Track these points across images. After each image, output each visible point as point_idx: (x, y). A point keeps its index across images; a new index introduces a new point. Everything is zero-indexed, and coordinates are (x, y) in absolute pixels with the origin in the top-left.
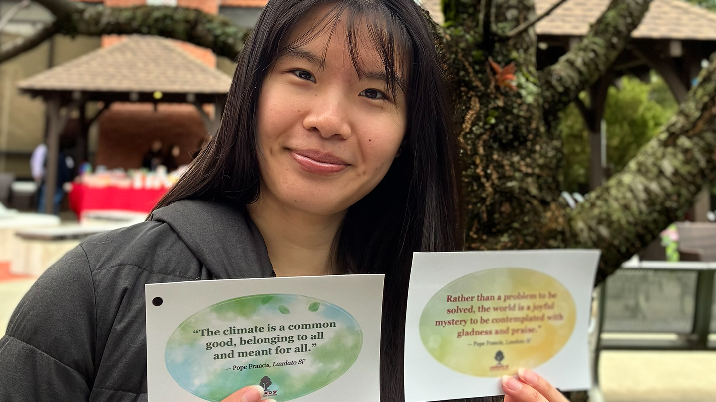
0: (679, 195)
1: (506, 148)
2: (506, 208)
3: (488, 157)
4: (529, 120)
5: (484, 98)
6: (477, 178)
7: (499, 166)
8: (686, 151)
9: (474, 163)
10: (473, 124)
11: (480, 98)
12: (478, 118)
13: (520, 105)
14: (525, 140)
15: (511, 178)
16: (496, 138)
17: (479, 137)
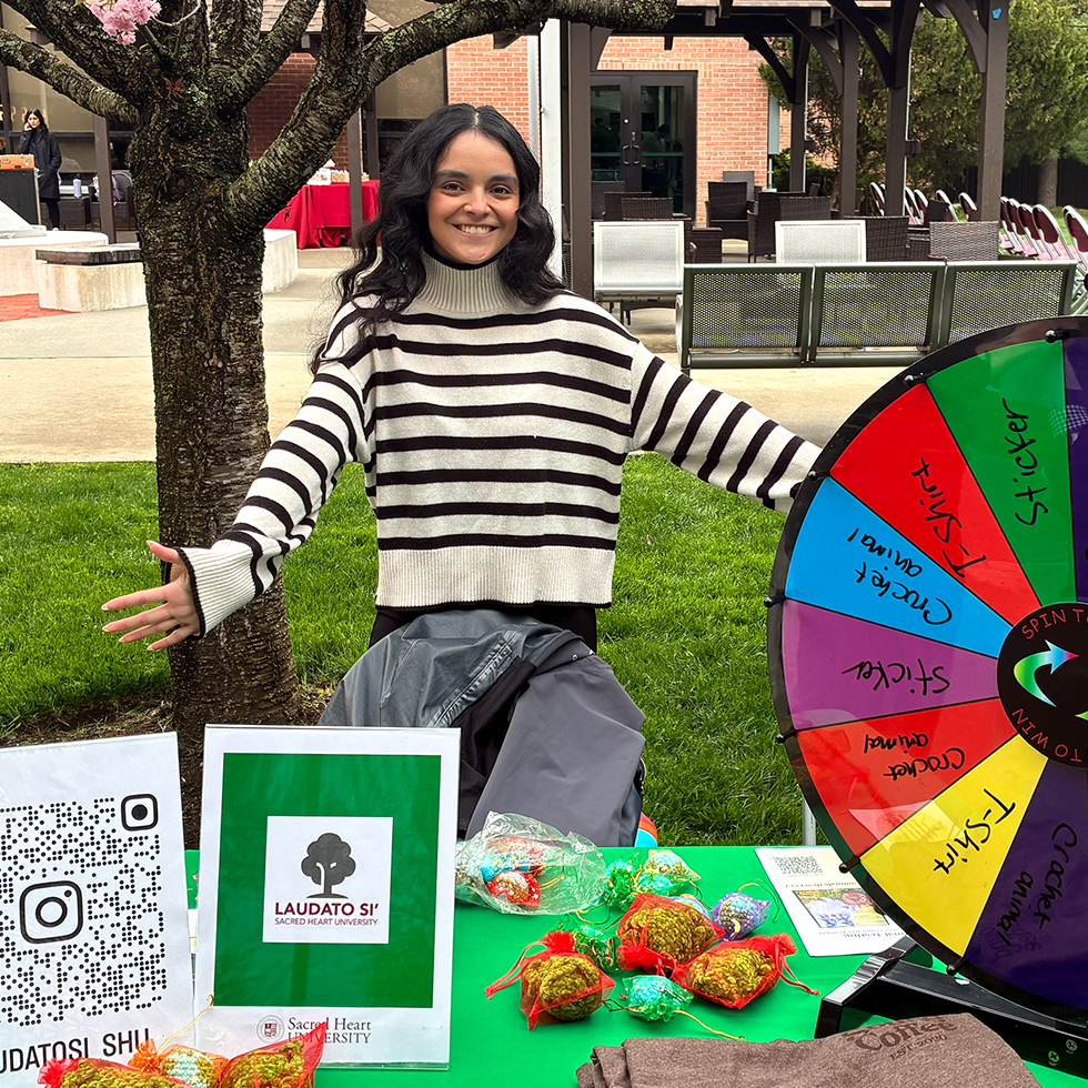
0: (288, 171)
1: (183, 140)
2: (181, 182)
3: (166, 147)
4: (199, 119)
5: (163, 104)
6: (157, 162)
7: (174, 153)
8: (290, 140)
9: (156, 151)
10: (156, 124)
11: (160, 104)
12: (159, 120)
13: (192, 108)
14: (196, 134)
15: (185, 162)
16: (171, 133)
17: (159, 133)
